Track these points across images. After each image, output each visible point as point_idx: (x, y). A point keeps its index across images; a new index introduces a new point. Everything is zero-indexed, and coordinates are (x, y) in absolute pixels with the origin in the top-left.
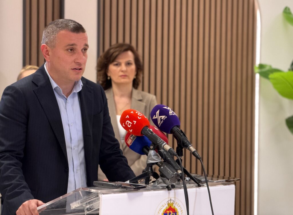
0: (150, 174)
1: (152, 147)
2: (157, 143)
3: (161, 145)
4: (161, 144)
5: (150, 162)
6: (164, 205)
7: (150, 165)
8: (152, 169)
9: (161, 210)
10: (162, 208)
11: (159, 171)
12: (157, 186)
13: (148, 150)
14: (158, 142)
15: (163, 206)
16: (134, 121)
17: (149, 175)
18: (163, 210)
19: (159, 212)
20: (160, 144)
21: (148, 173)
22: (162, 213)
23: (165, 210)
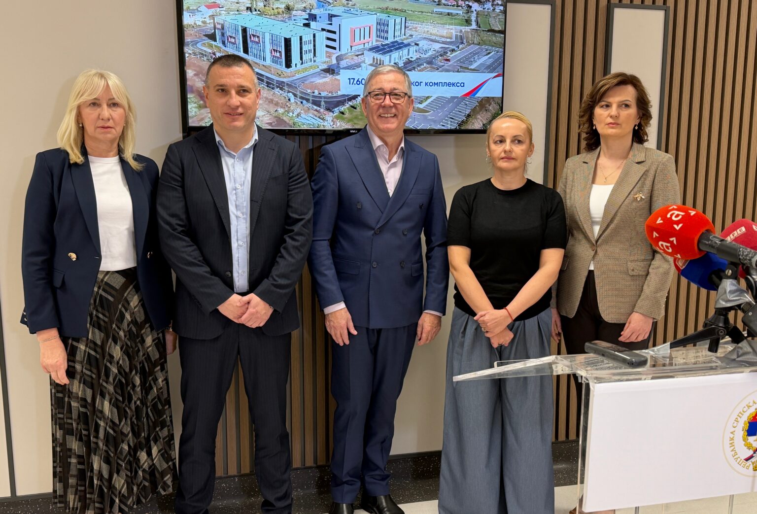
0: (721, 332)
1: (730, 271)
2: (740, 259)
3: (750, 260)
4: (748, 258)
5: (723, 305)
6: (751, 404)
7: (723, 312)
8: (726, 321)
9: (742, 415)
10: (745, 410)
11: (743, 321)
12: (737, 359)
13: (721, 279)
14: (741, 257)
15: (749, 407)
16: (671, 239)
17: (718, 334)
18: (748, 415)
19: (739, 418)
20: (746, 259)
21: (717, 330)
22: (745, 421)
23: (754, 415)
